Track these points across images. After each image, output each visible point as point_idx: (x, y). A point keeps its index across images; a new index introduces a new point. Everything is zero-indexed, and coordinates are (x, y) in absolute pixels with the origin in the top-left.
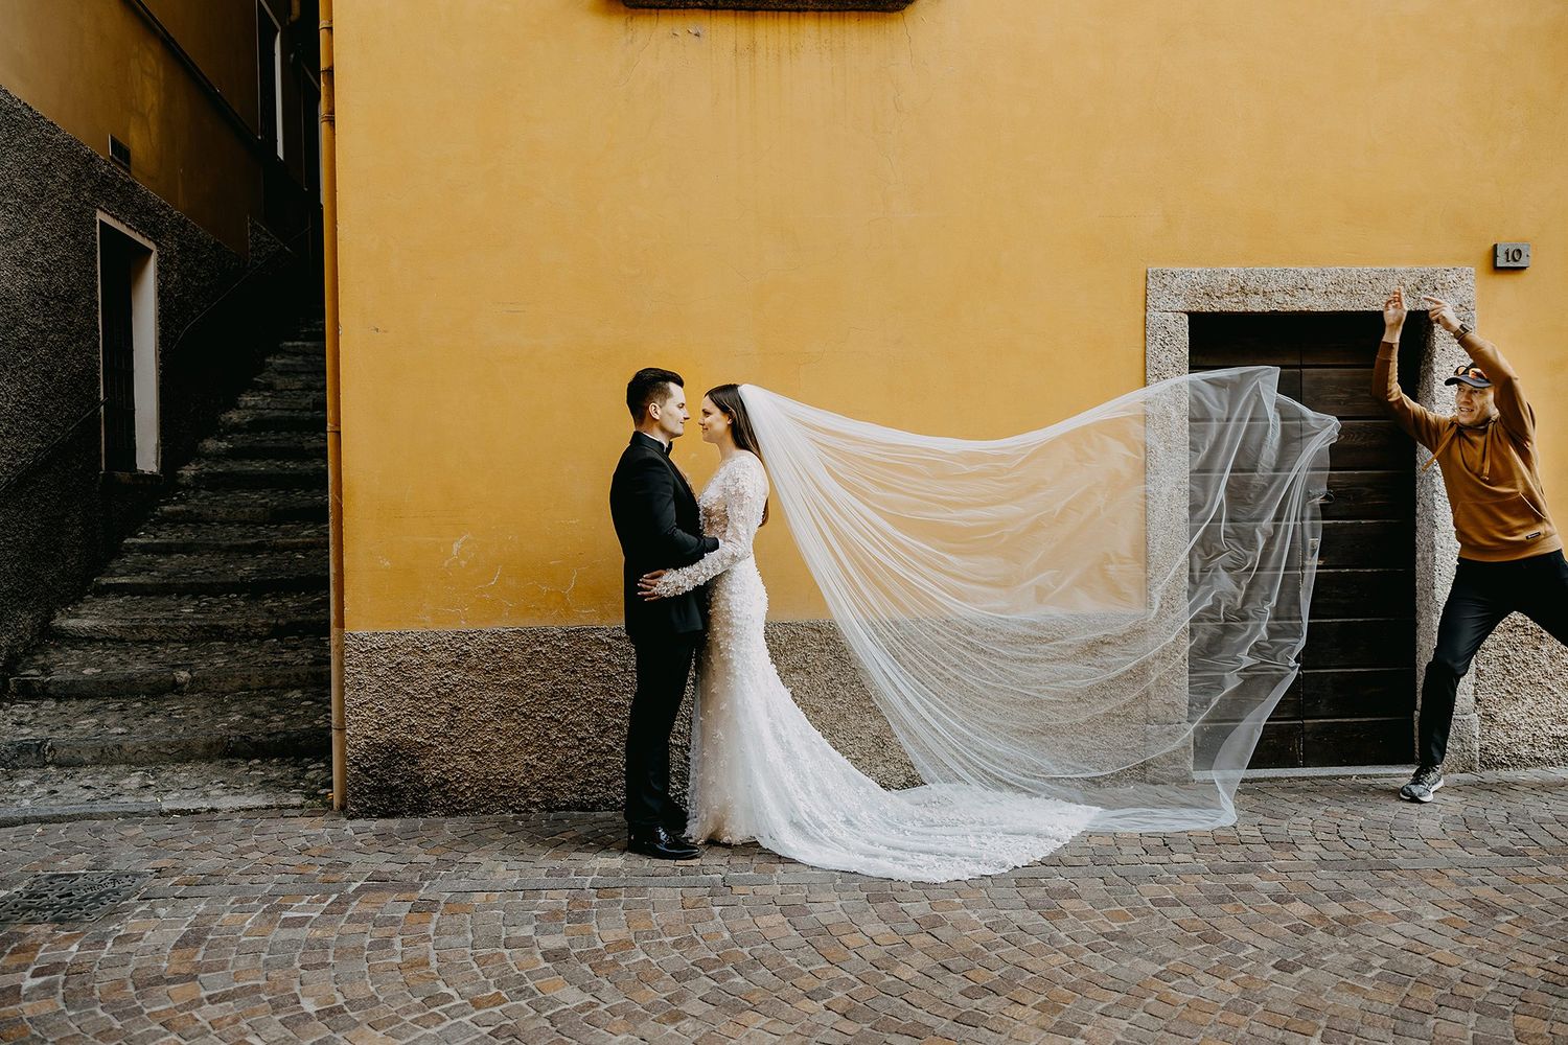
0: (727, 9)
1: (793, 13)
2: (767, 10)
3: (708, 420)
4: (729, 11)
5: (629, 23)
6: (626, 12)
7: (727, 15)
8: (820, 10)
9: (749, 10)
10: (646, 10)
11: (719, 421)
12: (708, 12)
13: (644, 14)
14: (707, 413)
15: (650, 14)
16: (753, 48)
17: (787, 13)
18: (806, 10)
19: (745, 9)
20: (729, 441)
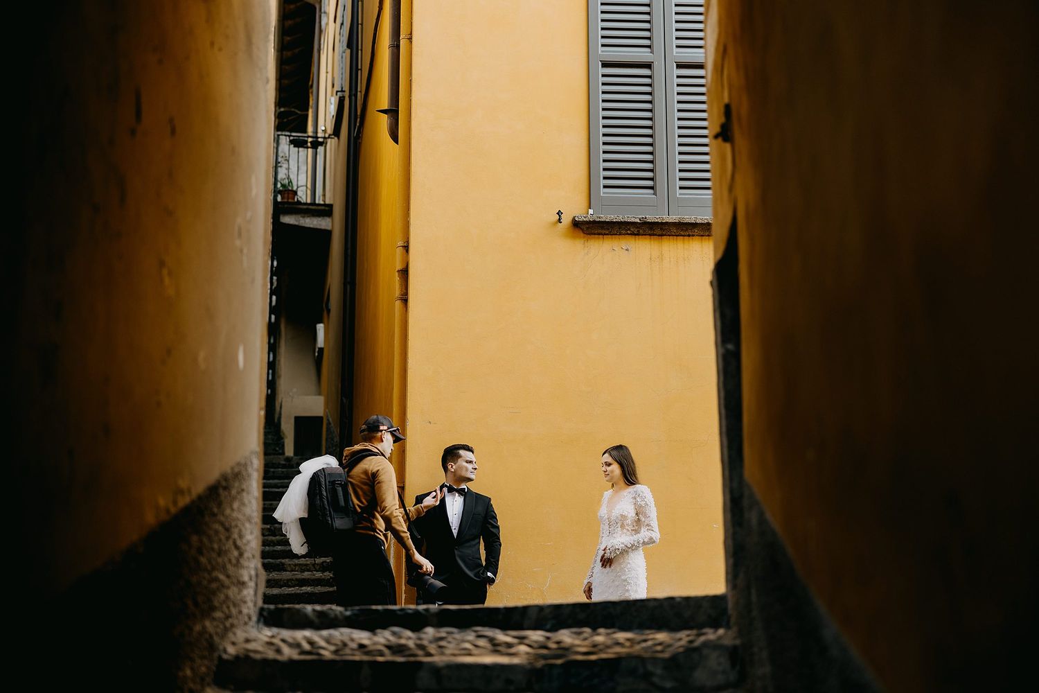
0: (645, 235)
1: (685, 237)
2: (669, 236)
3: (609, 469)
4: (646, 236)
5: (586, 244)
6: (584, 237)
7: (646, 238)
8: (702, 236)
9: (659, 235)
10: (596, 236)
11: (616, 469)
12: (633, 236)
13: (594, 238)
14: (609, 465)
15: (599, 238)
16: (661, 258)
17: (682, 237)
18: (693, 236)
19: (656, 235)
20: (622, 483)
